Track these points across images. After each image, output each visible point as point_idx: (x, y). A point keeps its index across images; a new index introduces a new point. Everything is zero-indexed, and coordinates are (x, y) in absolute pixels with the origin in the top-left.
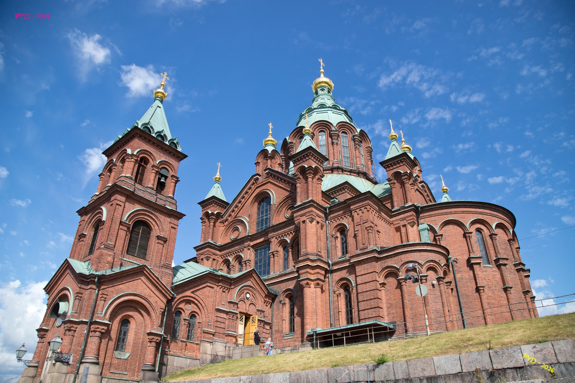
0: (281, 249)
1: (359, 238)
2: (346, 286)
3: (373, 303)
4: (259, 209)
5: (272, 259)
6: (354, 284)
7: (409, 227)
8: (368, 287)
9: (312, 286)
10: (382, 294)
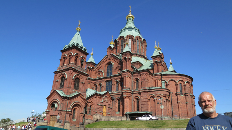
0: (115, 83)
1: (143, 84)
2: (137, 99)
3: (146, 106)
4: (107, 68)
5: (112, 87)
6: (140, 99)
7: (158, 80)
8: (145, 100)
9: (127, 98)
10: (149, 103)
